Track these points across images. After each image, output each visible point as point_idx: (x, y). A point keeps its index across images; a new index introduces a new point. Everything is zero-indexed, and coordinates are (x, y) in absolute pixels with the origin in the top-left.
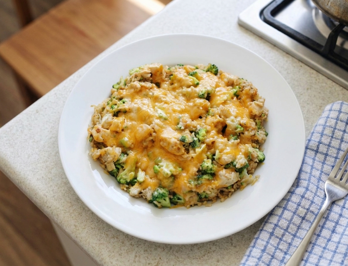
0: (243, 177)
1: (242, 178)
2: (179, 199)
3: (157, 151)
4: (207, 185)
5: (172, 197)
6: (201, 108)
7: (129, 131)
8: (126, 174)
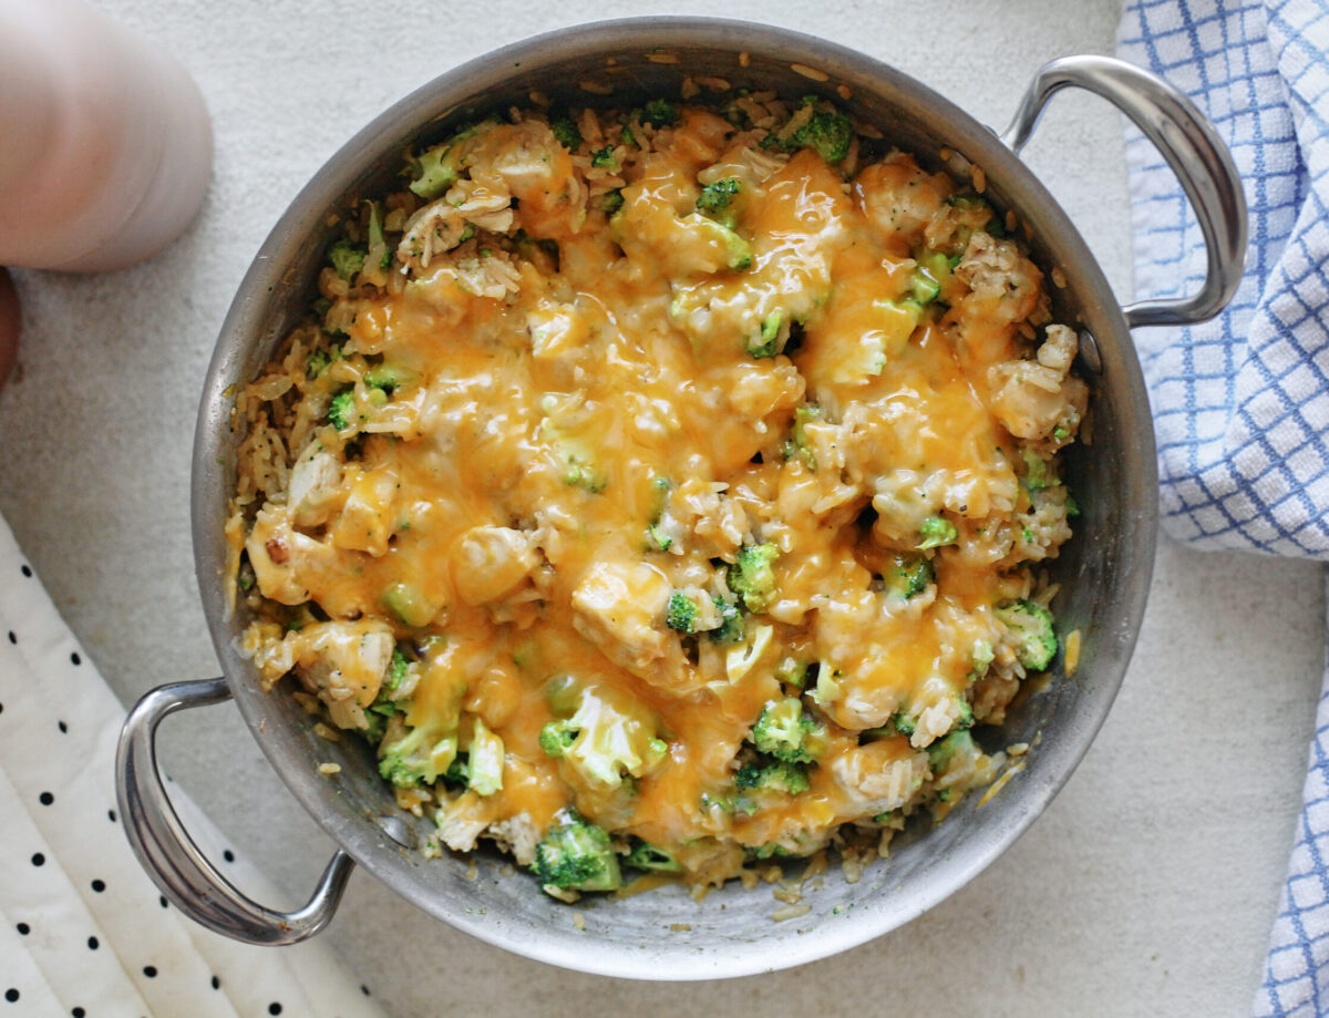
0: (948, 761)
1: (941, 768)
2: (657, 858)
3: (556, 645)
4: (782, 814)
5: (627, 852)
6: (762, 427)
7: (421, 546)
8: (417, 752)
